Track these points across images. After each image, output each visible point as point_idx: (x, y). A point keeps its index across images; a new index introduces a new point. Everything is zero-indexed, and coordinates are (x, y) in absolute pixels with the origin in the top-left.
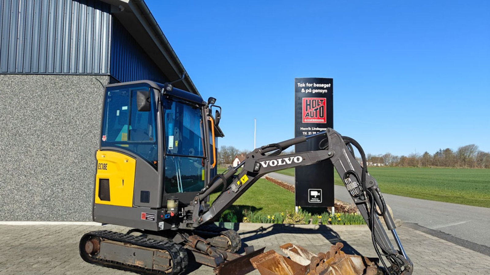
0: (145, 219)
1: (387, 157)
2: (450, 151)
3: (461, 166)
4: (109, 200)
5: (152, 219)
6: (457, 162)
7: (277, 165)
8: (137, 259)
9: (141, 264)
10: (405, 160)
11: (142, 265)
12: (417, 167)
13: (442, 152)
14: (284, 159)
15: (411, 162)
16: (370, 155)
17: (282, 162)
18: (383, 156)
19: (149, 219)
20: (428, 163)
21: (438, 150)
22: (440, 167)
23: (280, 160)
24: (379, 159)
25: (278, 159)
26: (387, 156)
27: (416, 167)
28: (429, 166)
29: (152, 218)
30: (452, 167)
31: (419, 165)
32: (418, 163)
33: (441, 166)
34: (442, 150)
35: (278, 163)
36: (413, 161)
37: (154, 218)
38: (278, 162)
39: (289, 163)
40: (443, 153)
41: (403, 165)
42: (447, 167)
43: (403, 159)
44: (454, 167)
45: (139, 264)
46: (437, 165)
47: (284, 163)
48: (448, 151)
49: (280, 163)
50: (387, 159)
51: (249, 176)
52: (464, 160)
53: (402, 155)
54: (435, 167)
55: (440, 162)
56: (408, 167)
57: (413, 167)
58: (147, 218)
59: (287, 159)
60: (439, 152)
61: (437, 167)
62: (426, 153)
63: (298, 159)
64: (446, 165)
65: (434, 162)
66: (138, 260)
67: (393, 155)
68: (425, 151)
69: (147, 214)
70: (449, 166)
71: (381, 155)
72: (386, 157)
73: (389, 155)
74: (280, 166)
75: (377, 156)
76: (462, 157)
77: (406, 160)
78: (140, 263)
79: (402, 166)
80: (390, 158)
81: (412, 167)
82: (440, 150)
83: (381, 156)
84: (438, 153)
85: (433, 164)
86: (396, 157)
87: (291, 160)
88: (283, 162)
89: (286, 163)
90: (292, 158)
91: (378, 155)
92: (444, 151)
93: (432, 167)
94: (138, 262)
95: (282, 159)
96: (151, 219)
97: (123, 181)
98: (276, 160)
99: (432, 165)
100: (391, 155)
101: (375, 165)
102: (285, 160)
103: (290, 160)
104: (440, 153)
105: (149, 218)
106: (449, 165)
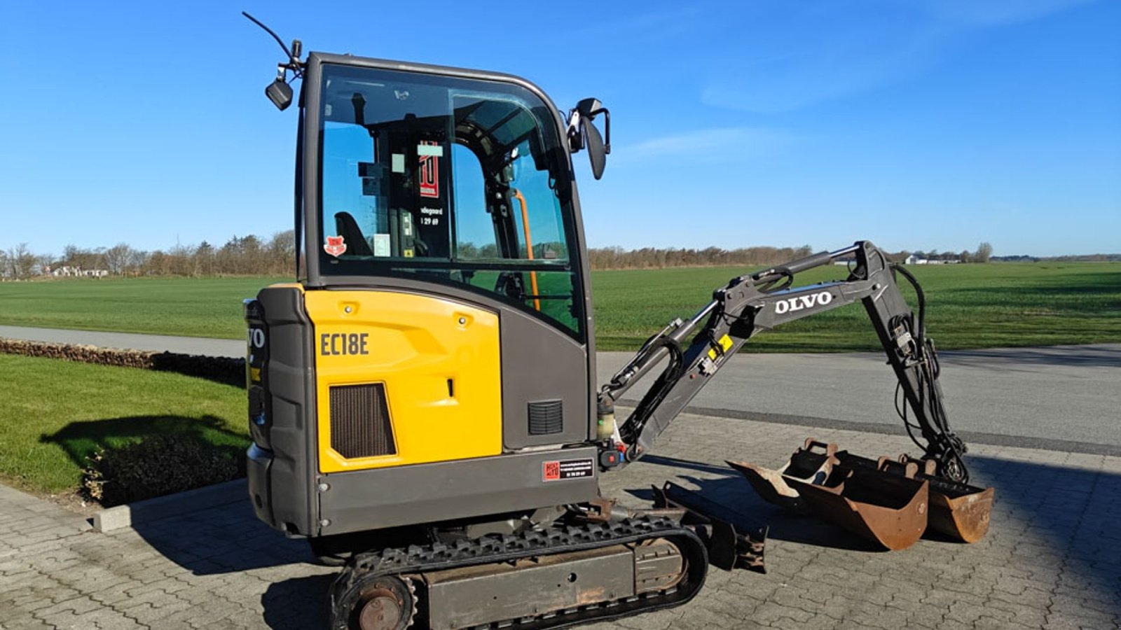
0: (558, 479)
1: (120, 253)
2: (254, 240)
3: (278, 272)
4: (392, 450)
5: (583, 473)
6: (271, 265)
7: (788, 311)
8: (582, 588)
9: (598, 594)
10: (164, 260)
11: (599, 597)
12: (191, 276)
13: (239, 243)
14: (801, 298)
15: (178, 266)
16: (74, 249)
17: (798, 305)
18: (109, 252)
19: (573, 474)
20: (215, 267)
21: (231, 240)
22: (239, 276)
23: (793, 301)
24: (98, 260)
25: (791, 298)
26: (117, 252)
27: (189, 277)
28: (217, 274)
29: (580, 471)
30: (262, 275)
31: (195, 273)
32: (193, 269)
33: (240, 273)
34: (239, 238)
35: (790, 307)
36: (181, 263)
37: (589, 468)
38: (789, 303)
39: (809, 304)
40: (241, 246)
41: (159, 274)
42: (253, 276)
43: (158, 258)
44: (265, 274)
45: (591, 598)
46: (233, 272)
47: (801, 307)
48: (250, 240)
49: (794, 308)
50: (119, 258)
51: (733, 338)
52: (285, 260)
53: (156, 249)
54: (230, 275)
55: (239, 265)
56: (171, 278)
57: (183, 278)
58: (563, 475)
59: (805, 299)
60: (233, 243)
61: (234, 276)
62: (205, 245)
63: (824, 298)
64: (250, 271)
65: (227, 265)
66: (585, 588)
67: (134, 248)
68: (203, 241)
69: (561, 463)
70: (256, 273)
71: (103, 248)
72: (115, 253)
73: (125, 248)
74: (793, 312)
75: (93, 252)
76: (281, 252)
77: (167, 260)
78: (591, 595)
79: (156, 275)
80: (127, 257)
81: (179, 276)
82: (235, 239)
83: (102, 252)
84: (229, 244)
85: (225, 270)
86: (143, 254)
87: (813, 300)
88: (798, 303)
89: (804, 306)
90: (814, 296)
91: (97, 250)
92: (242, 240)
93: (224, 275)
94: (584, 595)
95: (796, 299)
96: (578, 474)
97: (450, 382)
98: (786, 300)
99: (223, 272)
100: (128, 249)
101: (86, 273)
102: (801, 301)
103: (810, 299)
104: (235, 245)
105: (570, 472)
106: (257, 270)
